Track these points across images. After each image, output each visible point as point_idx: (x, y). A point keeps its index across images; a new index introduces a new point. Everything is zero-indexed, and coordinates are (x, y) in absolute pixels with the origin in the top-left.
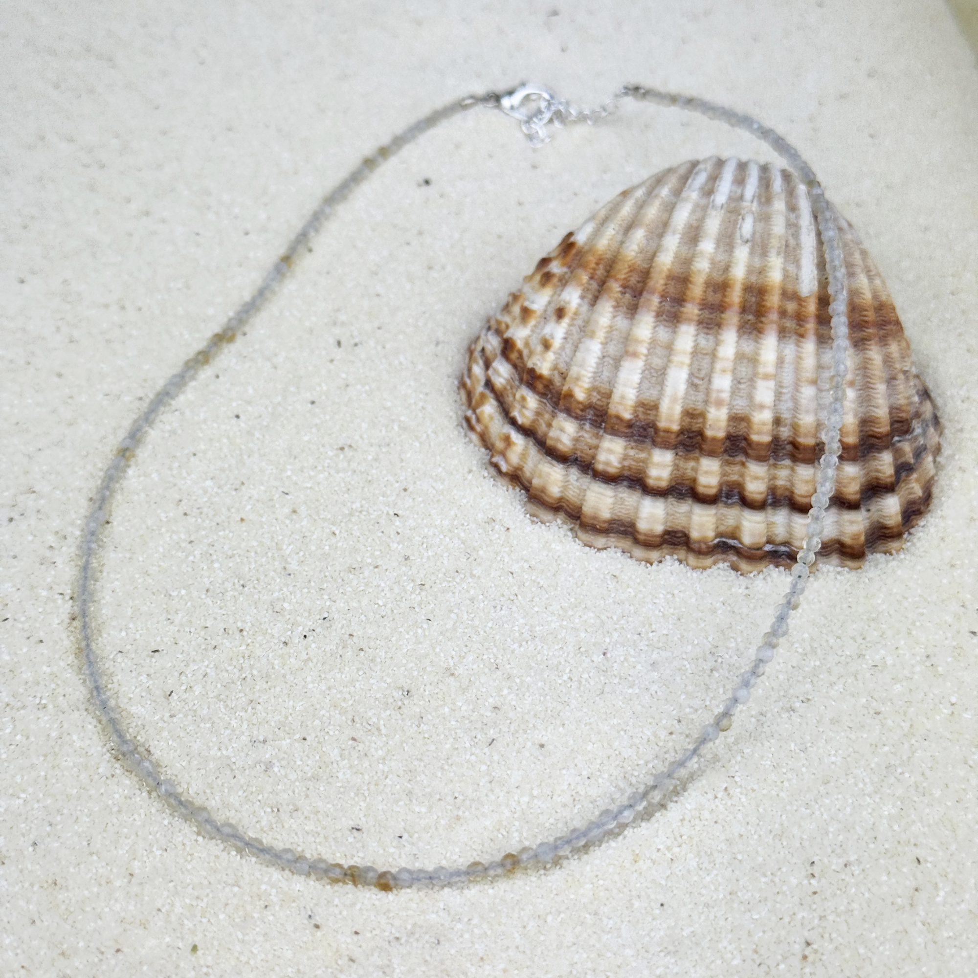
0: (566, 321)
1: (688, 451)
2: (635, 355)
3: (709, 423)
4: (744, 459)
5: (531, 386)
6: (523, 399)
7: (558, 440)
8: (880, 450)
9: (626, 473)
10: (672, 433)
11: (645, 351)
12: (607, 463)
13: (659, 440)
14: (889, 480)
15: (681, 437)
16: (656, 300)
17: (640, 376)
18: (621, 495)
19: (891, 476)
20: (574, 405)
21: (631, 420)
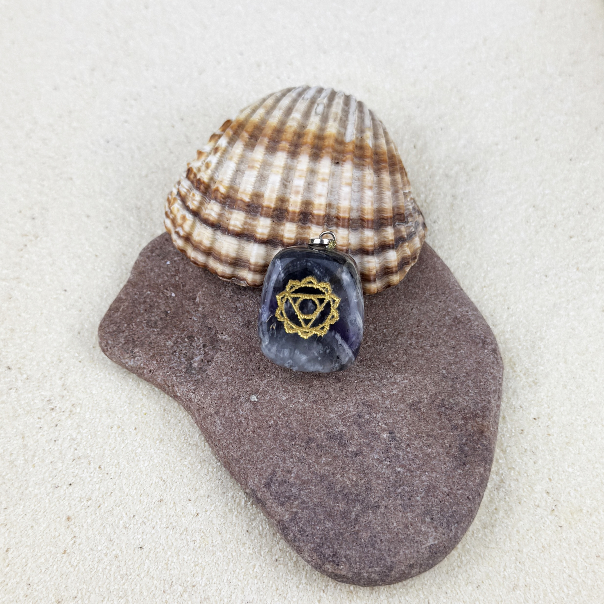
0: (219, 154)
1: (280, 220)
2: (252, 167)
3: (291, 203)
4: (310, 225)
5: (198, 188)
6: (194, 195)
7: (209, 215)
8: (387, 225)
9: (246, 232)
10: (271, 208)
11: (259, 166)
12: (235, 226)
13: (263, 213)
14: (391, 243)
15: (276, 212)
16: (266, 140)
17: (255, 179)
18: (242, 245)
19: (392, 240)
20: (219, 195)
21: (249, 202)
